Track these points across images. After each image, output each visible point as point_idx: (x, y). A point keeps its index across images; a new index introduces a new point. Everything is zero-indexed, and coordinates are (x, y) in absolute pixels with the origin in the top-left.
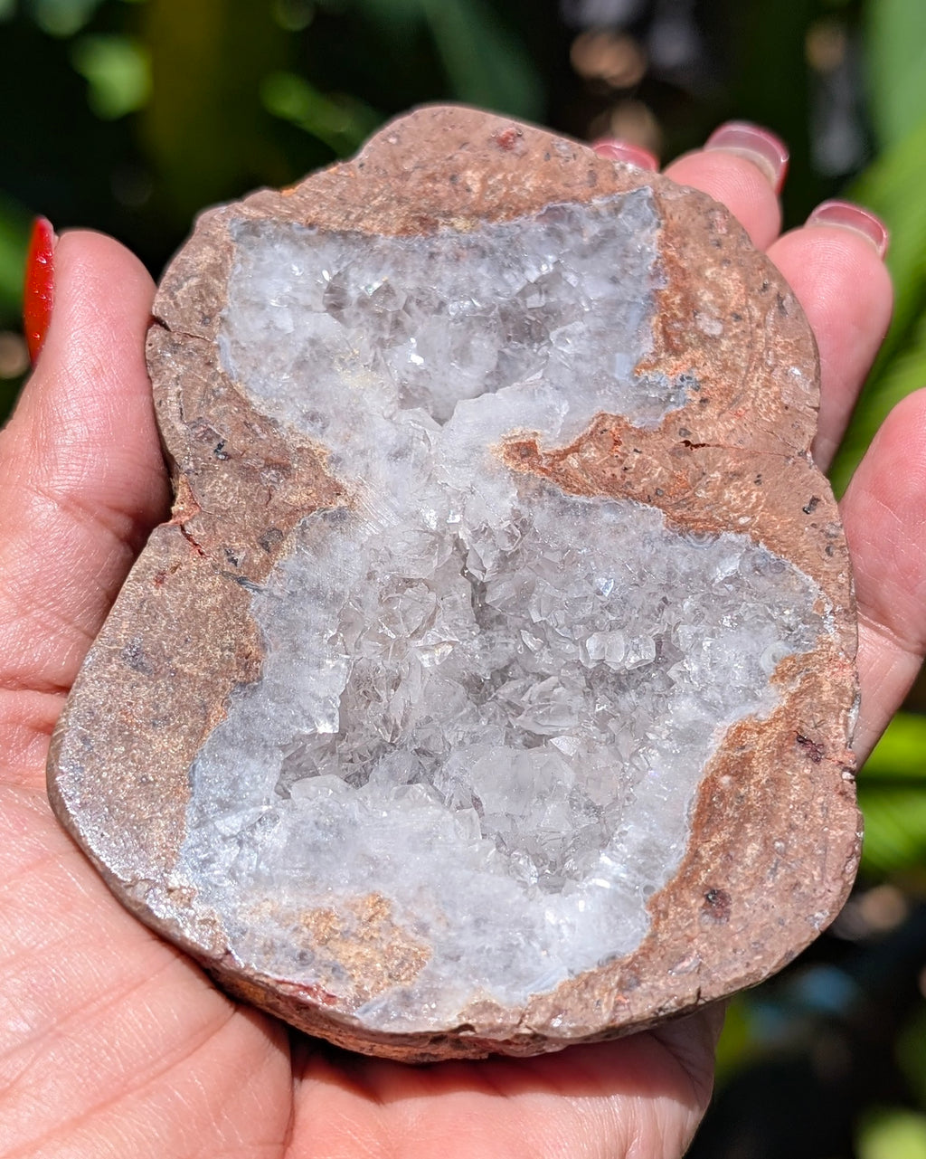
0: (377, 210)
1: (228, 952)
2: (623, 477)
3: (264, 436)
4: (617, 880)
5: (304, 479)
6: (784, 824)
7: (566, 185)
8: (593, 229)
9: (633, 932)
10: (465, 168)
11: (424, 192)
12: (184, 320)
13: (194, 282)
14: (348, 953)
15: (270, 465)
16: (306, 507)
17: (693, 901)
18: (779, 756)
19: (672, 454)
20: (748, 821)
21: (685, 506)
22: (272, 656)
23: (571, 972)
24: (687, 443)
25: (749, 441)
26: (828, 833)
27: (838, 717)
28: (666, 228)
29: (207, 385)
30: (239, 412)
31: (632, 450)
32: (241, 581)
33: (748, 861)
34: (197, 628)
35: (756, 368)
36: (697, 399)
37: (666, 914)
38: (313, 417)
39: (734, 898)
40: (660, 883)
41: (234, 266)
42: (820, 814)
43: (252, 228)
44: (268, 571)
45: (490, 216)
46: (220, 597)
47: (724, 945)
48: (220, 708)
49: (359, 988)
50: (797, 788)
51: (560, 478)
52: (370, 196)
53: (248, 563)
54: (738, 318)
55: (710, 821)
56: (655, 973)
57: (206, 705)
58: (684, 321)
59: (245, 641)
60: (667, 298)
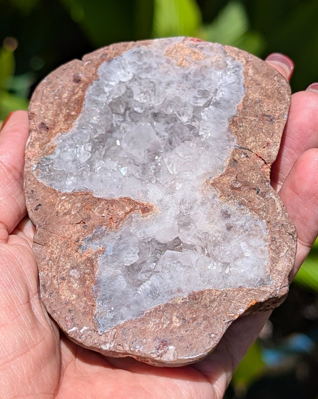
0: (214, 300)
2: (109, 206)
3: (243, 199)
5: (225, 185)
6: (55, 103)
9: (104, 68)
10: (180, 327)
11: (196, 312)
12: (282, 238)
13: (282, 254)
15: (239, 189)
16: (223, 176)
17: (85, 79)
18: (55, 123)
19: (90, 218)
20: (66, 103)
21: (85, 199)
22: (226, 127)
23: (122, 56)
24: (84, 223)
25: (60, 228)
26: (41, 103)
28: (92, 314)
29: (268, 214)
30: (254, 206)
31: (106, 217)
32: (241, 148)
33: (67, 92)
34: (253, 130)
35: (56, 258)
36: (80, 241)
37: (93, 74)
39: (72, 81)
40: (95, 82)
41: (268, 264)
42: (43, 108)
43: (264, 282)
44: (232, 153)
45: (167, 306)
46: (247, 142)
47: (75, 69)
48: (240, 109)
49: (184, 44)
50: (50, 115)
51: (132, 201)
53: (240, 154)
54: (63, 279)
55: (78, 101)
56: (97, 59)
57: (245, 108)
58: (85, 273)
59: (236, 130)
60: (92, 282)
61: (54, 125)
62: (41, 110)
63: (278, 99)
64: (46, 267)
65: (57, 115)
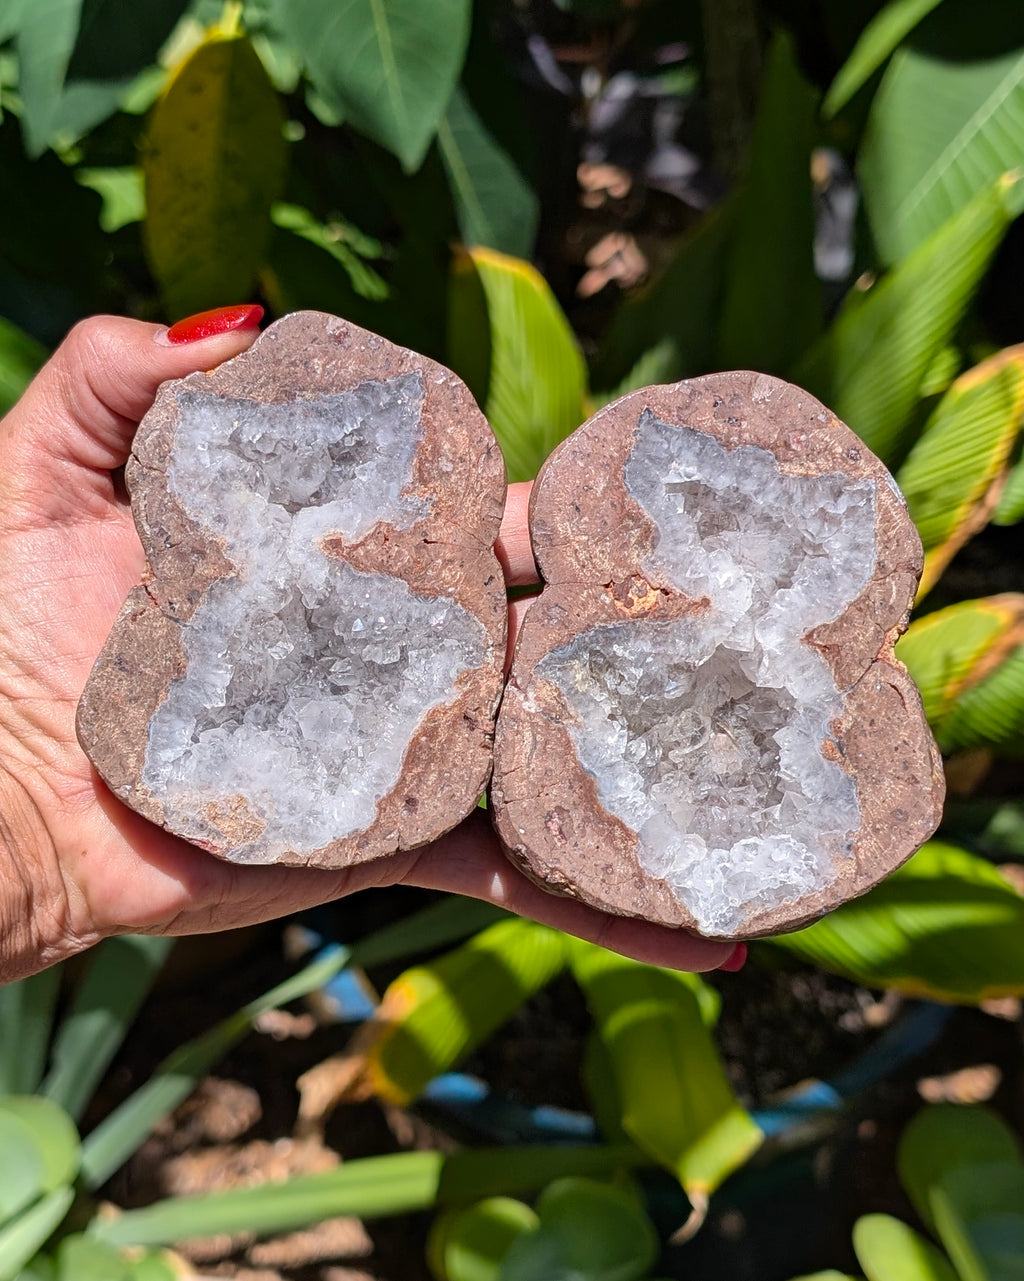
0: (261, 386)
1: (165, 823)
2: (388, 562)
3: (192, 533)
4: (362, 791)
5: (213, 560)
6: (451, 764)
7: (372, 369)
8: (386, 399)
9: (366, 819)
10: (314, 357)
11: (289, 373)
12: (149, 459)
13: (155, 433)
14: (225, 826)
15: (194, 551)
16: (213, 577)
17: (399, 803)
18: (453, 727)
19: (416, 548)
20: (432, 761)
21: (420, 580)
22: (191, 664)
23: (334, 838)
24: (425, 541)
25: (460, 540)
26: (472, 770)
27: (487, 705)
28: (428, 399)
29: (162, 500)
30: (178, 517)
31: (394, 544)
32: (177, 621)
33: (430, 783)
34: (153, 648)
35: (469, 494)
36: (433, 513)
37: (385, 810)
38: (219, 519)
39: (420, 802)
40: (384, 794)
41: (178, 423)
42: (470, 758)
43: (190, 398)
44: (191, 616)
45: (326, 390)
46: (165, 630)
47: (413, 827)
48: (164, 693)
49: (229, 843)
50: (460, 744)
51: (353, 562)
52: (256, 378)
53: (181, 611)
54: (462, 460)
55: (413, 761)
56: (376, 839)
57: (157, 692)
58: (432, 462)
59: (178, 656)
60: (424, 446)
61: (454, 722)
62: (473, 755)
63: (100, 699)
64: (484, 483)
65: (450, 740)
